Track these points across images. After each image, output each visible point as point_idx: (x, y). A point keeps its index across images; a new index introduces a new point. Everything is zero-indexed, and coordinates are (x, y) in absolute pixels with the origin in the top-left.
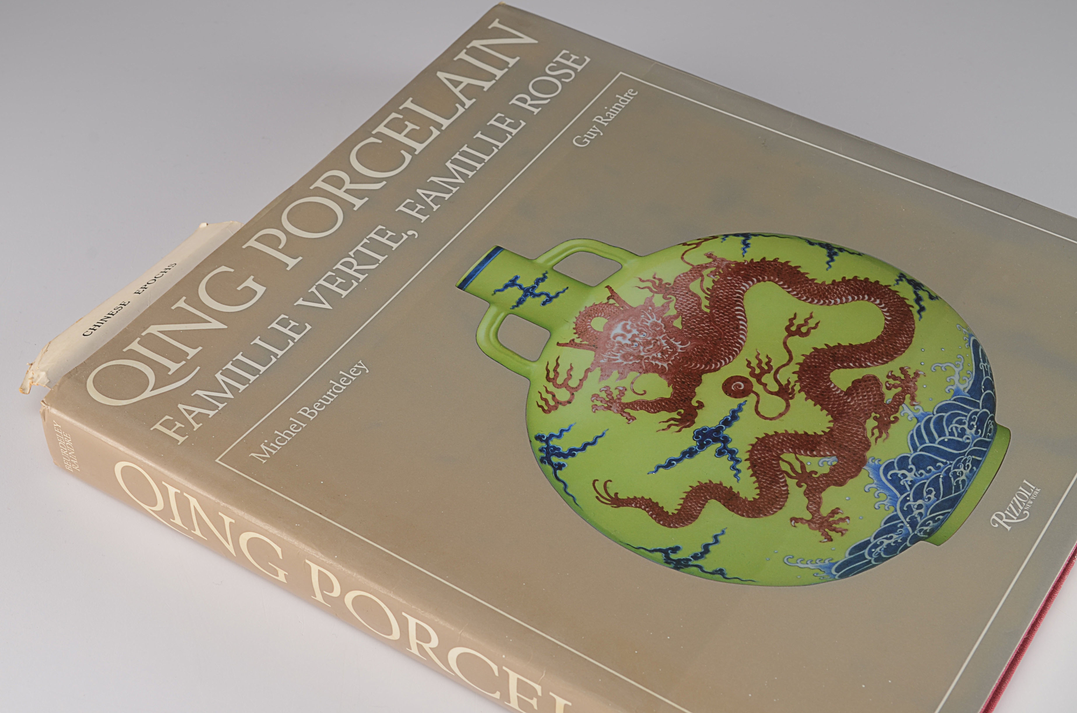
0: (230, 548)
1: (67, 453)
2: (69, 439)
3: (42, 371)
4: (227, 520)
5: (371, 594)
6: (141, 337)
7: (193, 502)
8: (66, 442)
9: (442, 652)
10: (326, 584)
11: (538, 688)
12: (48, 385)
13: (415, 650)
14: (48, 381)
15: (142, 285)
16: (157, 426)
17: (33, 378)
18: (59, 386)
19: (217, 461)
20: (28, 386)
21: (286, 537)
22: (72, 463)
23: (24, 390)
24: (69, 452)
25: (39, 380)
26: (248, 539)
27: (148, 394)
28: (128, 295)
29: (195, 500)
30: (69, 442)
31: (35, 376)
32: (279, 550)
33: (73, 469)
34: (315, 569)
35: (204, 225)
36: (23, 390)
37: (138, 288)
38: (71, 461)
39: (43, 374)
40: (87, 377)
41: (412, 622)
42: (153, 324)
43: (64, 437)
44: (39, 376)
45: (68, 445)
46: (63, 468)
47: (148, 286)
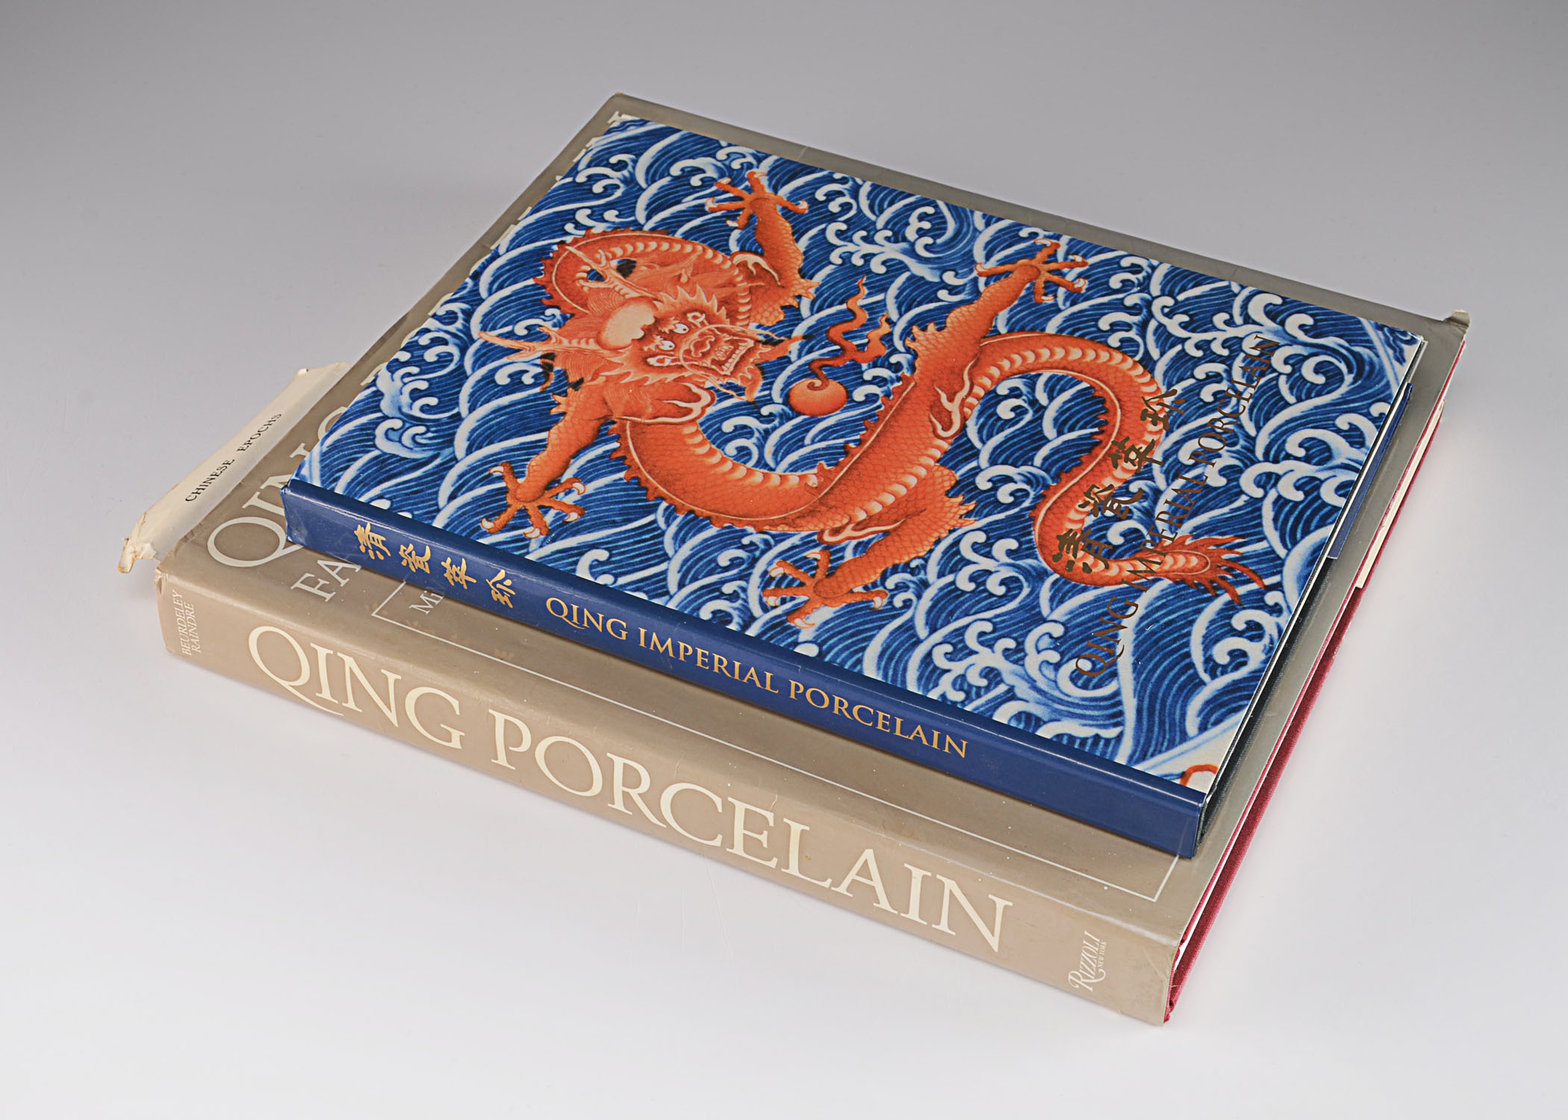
0: (392, 716)
1: (187, 631)
2: (191, 611)
3: (146, 542)
4: (392, 677)
5: (569, 737)
6: (260, 490)
7: (349, 662)
8: (186, 616)
9: (652, 799)
10: (513, 735)
11: (770, 816)
12: (156, 556)
13: (619, 805)
14: (155, 553)
15: (246, 441)
16: (298, 585)
17: (135, 552)
18: (176, 550)
19: (373, 614)
20: (128, 564)
21: (464, 687)
22: (192, 643)
23: (123, 568)
24: (189, 628)
25: (144, 553)
26: (416, 698)
27: (280, 552)
28: (230, 452)
29: (352, 659)
30: (191, 615)
31: (138, 549)
32: (455, 703)
33: (192, 651)
34: (500, 718)
35: (303, 371)
36: (122, 570)
37: (241, 445)
38: (190, 642)
39: (148, 546)
40: (207, 539)
41: (619, 762)
42: (272, 476)
43: (185, 609)
44: (142, 549)
45: (190, 620)
46: (180, 655)
47: (252, 441)
